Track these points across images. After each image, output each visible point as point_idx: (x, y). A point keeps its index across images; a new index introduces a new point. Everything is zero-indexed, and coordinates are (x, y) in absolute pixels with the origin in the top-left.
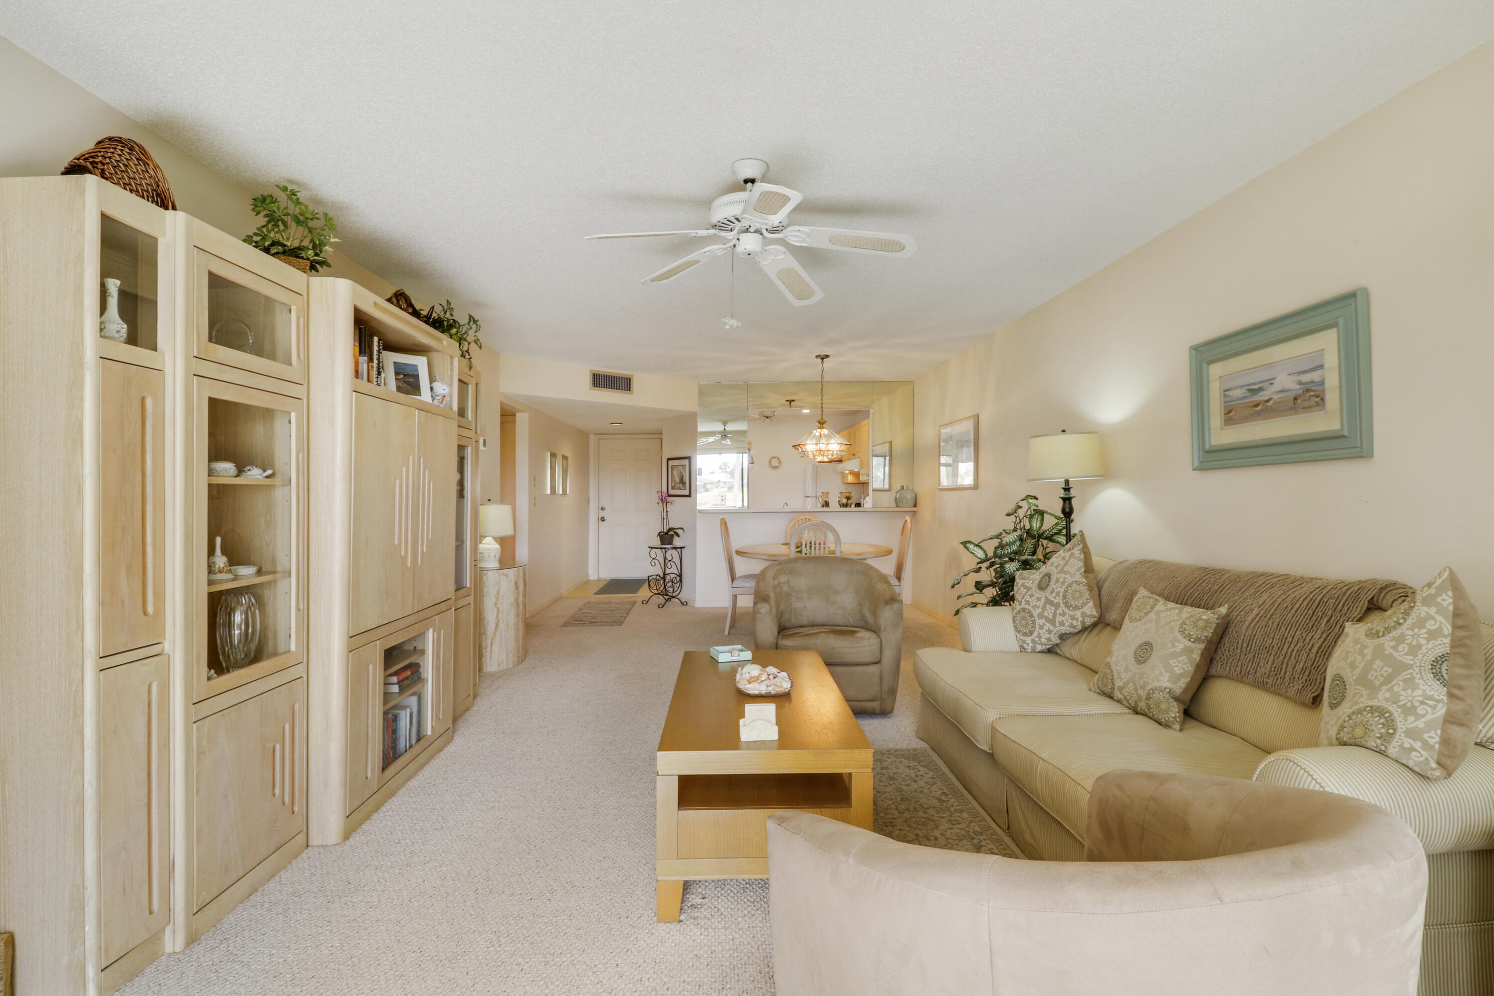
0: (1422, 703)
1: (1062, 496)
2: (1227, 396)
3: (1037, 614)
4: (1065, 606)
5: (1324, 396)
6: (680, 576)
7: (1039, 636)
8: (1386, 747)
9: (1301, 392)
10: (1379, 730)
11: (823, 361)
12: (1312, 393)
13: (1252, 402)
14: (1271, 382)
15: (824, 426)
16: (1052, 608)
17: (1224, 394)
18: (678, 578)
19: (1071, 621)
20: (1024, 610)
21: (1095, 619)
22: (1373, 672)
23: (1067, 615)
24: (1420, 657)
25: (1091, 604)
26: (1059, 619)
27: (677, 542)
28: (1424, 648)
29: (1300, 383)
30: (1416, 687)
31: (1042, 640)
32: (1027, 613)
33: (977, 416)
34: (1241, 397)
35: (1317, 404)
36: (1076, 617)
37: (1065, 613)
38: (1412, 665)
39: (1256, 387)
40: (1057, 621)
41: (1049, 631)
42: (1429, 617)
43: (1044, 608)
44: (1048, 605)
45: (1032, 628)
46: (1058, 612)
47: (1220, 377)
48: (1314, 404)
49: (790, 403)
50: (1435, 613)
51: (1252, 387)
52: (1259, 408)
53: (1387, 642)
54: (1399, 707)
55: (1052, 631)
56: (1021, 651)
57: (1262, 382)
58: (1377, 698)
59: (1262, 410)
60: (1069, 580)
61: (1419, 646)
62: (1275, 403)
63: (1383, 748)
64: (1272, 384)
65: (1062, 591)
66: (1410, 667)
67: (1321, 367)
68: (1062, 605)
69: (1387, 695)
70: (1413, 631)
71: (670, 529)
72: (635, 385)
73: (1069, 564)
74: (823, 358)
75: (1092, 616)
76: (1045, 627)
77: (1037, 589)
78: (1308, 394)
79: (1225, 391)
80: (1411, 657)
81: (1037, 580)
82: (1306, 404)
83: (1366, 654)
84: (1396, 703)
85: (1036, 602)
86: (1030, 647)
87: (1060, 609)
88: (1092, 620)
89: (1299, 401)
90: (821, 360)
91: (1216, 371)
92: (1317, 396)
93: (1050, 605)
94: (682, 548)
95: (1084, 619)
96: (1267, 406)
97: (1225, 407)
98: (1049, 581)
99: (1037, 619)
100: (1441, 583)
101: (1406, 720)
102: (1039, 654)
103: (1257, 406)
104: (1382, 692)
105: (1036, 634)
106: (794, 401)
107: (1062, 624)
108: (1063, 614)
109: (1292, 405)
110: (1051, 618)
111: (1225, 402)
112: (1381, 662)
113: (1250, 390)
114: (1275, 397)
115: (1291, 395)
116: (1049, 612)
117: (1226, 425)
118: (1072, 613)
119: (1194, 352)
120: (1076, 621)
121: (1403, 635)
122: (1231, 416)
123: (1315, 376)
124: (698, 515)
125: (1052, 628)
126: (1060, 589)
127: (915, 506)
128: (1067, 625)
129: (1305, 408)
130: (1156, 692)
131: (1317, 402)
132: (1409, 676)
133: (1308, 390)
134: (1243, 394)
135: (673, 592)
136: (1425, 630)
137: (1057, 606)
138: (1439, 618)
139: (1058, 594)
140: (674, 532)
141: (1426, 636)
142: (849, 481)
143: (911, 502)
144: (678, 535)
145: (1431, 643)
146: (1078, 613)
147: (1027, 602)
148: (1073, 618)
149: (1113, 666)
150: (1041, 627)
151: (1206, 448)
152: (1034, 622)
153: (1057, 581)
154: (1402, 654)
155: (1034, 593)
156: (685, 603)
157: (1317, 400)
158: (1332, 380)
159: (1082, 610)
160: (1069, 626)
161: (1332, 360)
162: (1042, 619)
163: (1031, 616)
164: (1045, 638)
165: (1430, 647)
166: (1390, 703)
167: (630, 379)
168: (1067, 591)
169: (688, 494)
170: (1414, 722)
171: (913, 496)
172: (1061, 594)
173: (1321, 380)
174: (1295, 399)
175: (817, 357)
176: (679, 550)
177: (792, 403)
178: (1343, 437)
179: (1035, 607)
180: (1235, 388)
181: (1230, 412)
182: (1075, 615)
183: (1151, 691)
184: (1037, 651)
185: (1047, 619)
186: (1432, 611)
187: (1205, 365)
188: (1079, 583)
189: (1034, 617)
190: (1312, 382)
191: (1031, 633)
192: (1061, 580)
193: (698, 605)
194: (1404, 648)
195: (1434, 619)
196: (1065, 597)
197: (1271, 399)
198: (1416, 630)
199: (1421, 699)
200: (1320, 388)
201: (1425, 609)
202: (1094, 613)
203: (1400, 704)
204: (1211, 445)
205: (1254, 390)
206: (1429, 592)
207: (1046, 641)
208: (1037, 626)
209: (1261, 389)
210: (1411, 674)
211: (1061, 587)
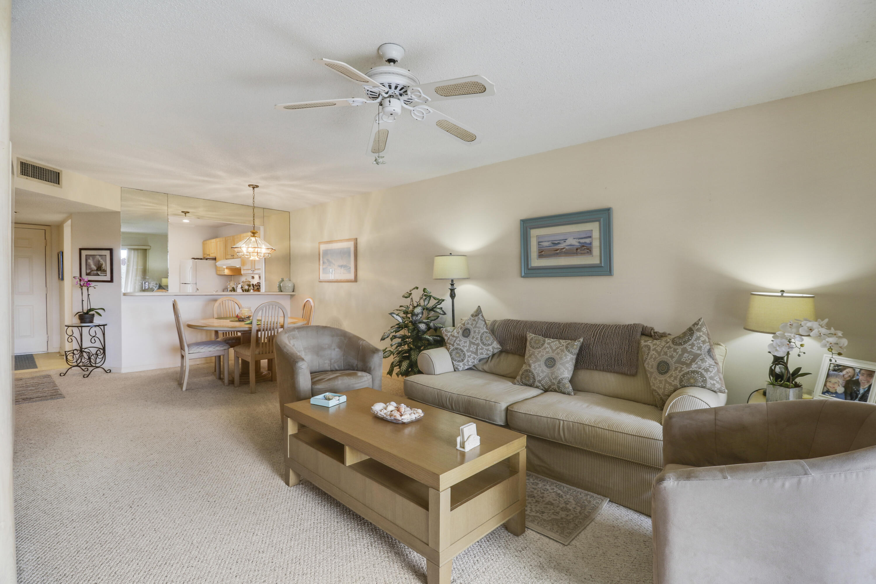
0: (710, 367)
1: (450, 288)
2: (540, 245)
3: (466, 350)
4: (482, 344)
5: (591, 249)
6: (104, 349)
7: (468, 361)
8: (705, 385)
9: (580, 246)
10: (700, 379)
11: (254, 189)
12: (585, 248)
13: (556, 248)
14: (565, 241)
15: (256, 235)
16: (475, 346)
17: (539, 244)
18: (102, 351)
19: (486, 352)
20: (457, 349)
21: (500, 350)
22: (684, 358)
23: (484, 349)
24: (703, 351)
25: (495, 342)
26: (479, 351)
27: (97, 320)
28: (703, 347)
29: (579, 243)
30: (706, 362)
31: (469, 363)
32: (460, 350)
33: (356, 239)
34: (548, 246)
35: (588, 252)
36: (490, 349)
37: (483, 348)
38: (701, 354)
39: (556, 242)
40: (478, 352)
41: (474, 358)
42: (701, 336)
43: (470, 346)
44: (472, 345)
45: (463, 357)
46: (479, 348)
47: (537, 236)
48: (586, 252)
49: (185, 214)
50: (703, 334)
51: (554, 242)
52: (558, 251)
53: (687, 346)
54: (702, 369)
55: (476, 358)
56: (455, 371)
57: (559, 240)
58: (692, 367)
59: (559, 253)
60: (482, 331)
61: (701, 347)
62: (566, 250)
63: (704, 385)
64: (565, 242)
65: (479, 337)
66: (701, 355)
67: (590, 237)
68: (481, 344)
69: (696, 366)
70: (696, 341)
71: (91, 310)
72: (64, 179)
73: (479, 323)
74: (254, 187)
75: (497, 348)
76: (471, 356)
77: (463, 337)
78: (583, 248)
79: (539, 242)
80: (700, 351)
81: (460, 332)
82: (583, 252)
83: (679, 352)
84: (700, 368)
85: (464, 344)
86: (461, 368)
87: (480, 346)
88: (498, 350)
89: (579, 250)
90: (252, 189)
91: (535, 233)
92: (588, 249)
93: (473, 345)
94: (104, 325)
95: (494, 350)
96: (562, 251)
97: (539, 249)
98: (470, 332)
99: (466, 353)
100: (702, 323)
101: (707, 374)
102: (467, 371)
103: (557, 250)
104: (693, 365)
105: (466, 360)
106: (188, 212)
107: (482, 354)
108: (482, 349)
109: (575, 251)
110: (475, 351)
111: (539, 247)
112: (687, 354)
113: (553, 243)
114: (567, 247)
115: (575, 247)
116: (473, 348)
117: (539, 258)
118: (487, 348)
119: (522, 222)
120: (489, 352)
121: (693, 343)
122: (541, 254)
123: (588, 241)
124: (123, 297)
125: (475, 356)
126: (478, 336)
127: (293, 292)
128: (484, 354)
129: (581, 253)
130: (564, 380)
131: (587, 252)
132: (702, 358)
133: (583, 246)
134: (549, 245)
135: (95, 363)
136: (701, 341)
137: (478, 345)
138: (704, 336)
139: (477, 339)
140: (96, 312)
141: (702, 343)
142: (226, 274)
143: (291, 290)
144: (100, 315)
145: (705, 345)
146: (490, 348)
147: (458, 344)
148: (488, 350)
149: (533, 371)
150: (469, 357)
151: (529, 267)
152: (464, 354)
153: (475, 332)
154: (695, 350)
155: (461, 339)
156: (109, 371)
157: (588, 250)
158: (596, 244)
159: (492, 346)
160: (485, 354)
161: (596, 234)
162: (469, 352)
163: (462, 351)
164: (471, 362)
165: (705, 346)
166: (698, 369)
167: (59, 173)
168: (482, 337)
169: (109, 280)
170: (710, 374)
171: (293, 285)
172: (479, 339)
173: (590, 242)
174: (577, 249)
175: (249, 185)
176: (102, 327)
177: (187, 214)
178: (602, 267)
179: (464, 346)
180: (545, 241)
181: (542, 252)
182: (489, 348)
183: (561, 380)
184: (465, 369)
185: (472, 352)
186: (701, 333)
187: (528, 229)
188: (487, 332)
189: (464, 352)
190: (585, 243)
191: (463, 360)
192: (477, 331)
193: (124, 370)
194: (696, 348)
195: (702, 336)
196: (481, 340)
197: (564, 248)
198: (698, 341)
199: (708, 365)
200: (590, 246)
201: (698, 333)
202: (499, 346)
203: (702, 368)
204: (531, 266)
205: (555, 243)
206: (698, 327)
207: (471, 363)
208: (467, 357)
209: (559, 243)
210: (702, 357)
211: (478, 335)
